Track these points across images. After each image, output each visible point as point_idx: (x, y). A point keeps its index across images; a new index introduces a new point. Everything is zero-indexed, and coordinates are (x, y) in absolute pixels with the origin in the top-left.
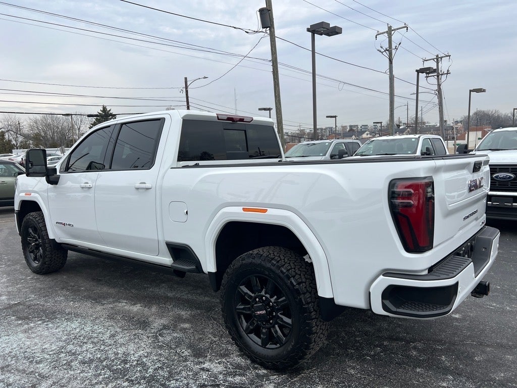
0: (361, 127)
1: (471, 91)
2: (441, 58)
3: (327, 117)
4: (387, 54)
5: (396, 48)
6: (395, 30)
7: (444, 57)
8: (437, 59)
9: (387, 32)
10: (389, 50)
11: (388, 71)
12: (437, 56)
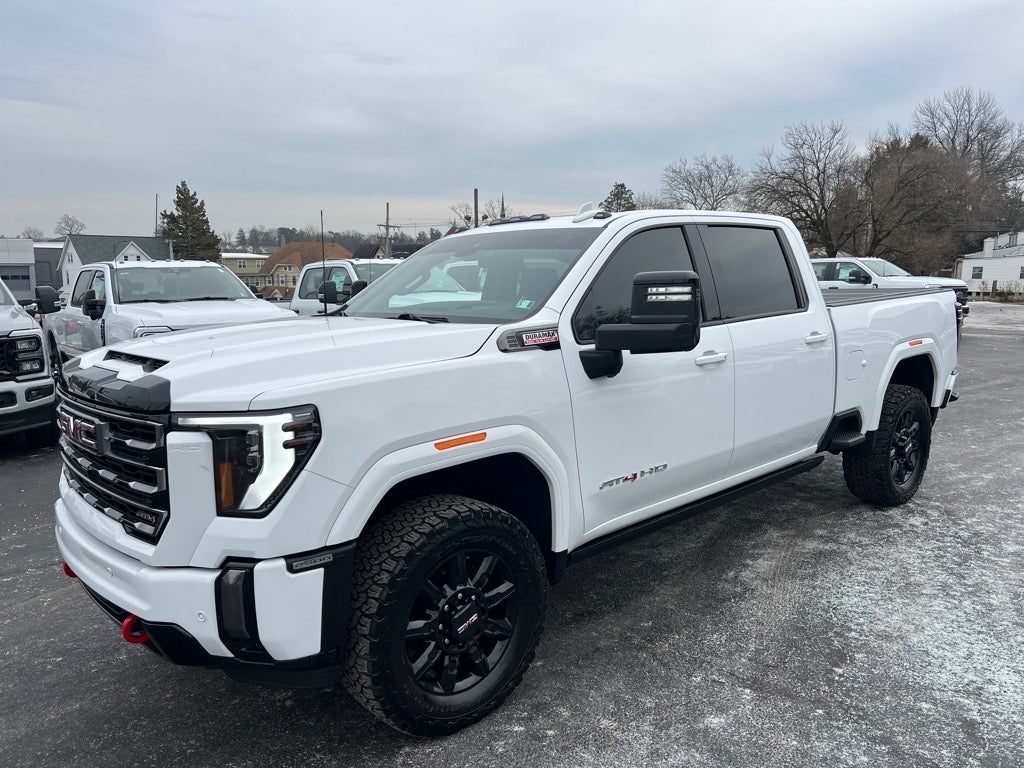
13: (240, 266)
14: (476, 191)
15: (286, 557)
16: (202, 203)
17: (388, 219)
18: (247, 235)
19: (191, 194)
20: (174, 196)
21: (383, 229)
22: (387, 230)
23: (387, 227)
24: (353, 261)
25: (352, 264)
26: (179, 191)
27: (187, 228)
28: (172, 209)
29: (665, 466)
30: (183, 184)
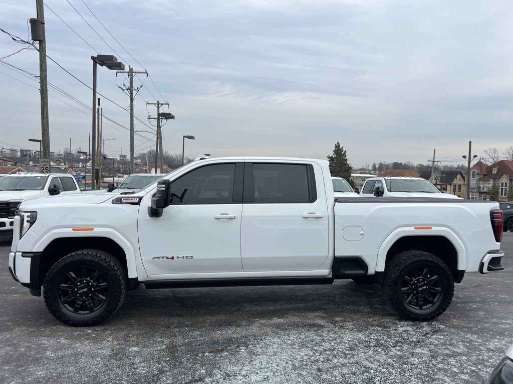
0: (35, 153)
1: (184, 137)
2: (162, 104)
3: (30, 140)
4: (128, 92)
5: (138, 90)
6: (136, 73)
7: (165, 104)
8: (158, 105)
9: (128, 72)
10: (131, 89)
11: (129, 108)
12: (158, 102)
13: (363, 180)
14: (470, 142)
15: (23, 252)
16: (345, 152)
17: (434, 158)
18: (377, 166)
19: (341, 147)
20: (333, 149)
21: (431, 163)
22: (433, 163)
23: (434, 162)
24: (386, 178)
25: (385, 179)
26: (336, 146)
27: (337, 163)
28: (332, 154)
29: (192, 257)
30: (338, 143)
